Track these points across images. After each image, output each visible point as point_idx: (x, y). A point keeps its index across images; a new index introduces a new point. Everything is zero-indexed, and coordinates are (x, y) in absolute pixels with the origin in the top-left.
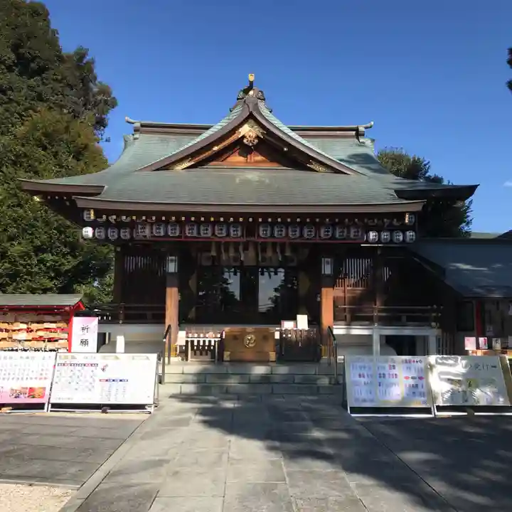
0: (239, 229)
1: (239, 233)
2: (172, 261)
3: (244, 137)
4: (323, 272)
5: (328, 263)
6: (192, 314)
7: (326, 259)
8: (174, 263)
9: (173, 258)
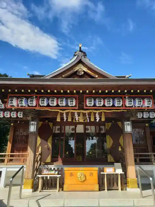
0: (74, 100)
1: (74, 104)
2: (33, 124)
3: (77, 71)
4: (126, 131)
5: (128, 124)
6: (49, 160)
7: (127, 122)
8: (34, 126)
9: (33, 122)
